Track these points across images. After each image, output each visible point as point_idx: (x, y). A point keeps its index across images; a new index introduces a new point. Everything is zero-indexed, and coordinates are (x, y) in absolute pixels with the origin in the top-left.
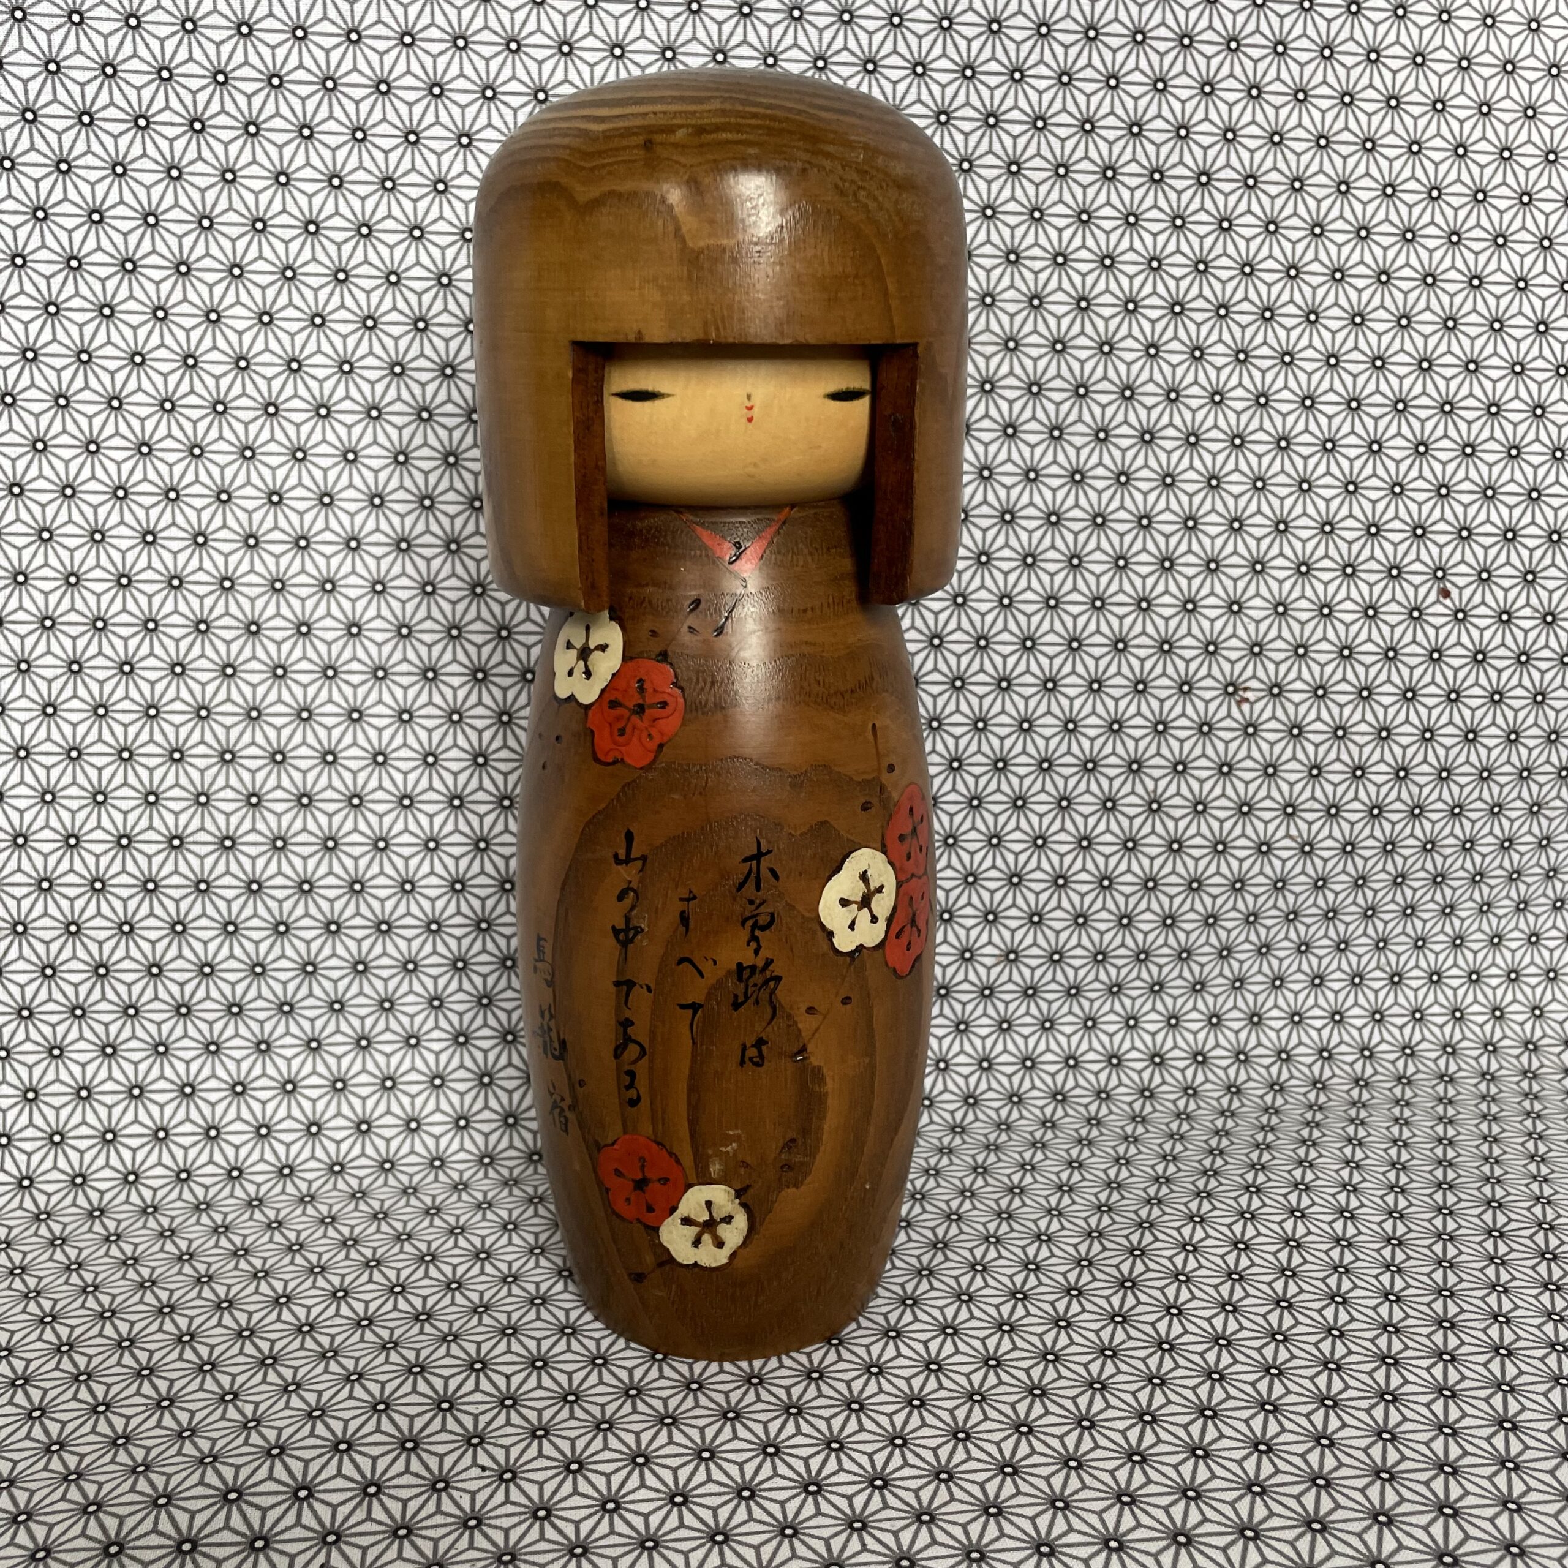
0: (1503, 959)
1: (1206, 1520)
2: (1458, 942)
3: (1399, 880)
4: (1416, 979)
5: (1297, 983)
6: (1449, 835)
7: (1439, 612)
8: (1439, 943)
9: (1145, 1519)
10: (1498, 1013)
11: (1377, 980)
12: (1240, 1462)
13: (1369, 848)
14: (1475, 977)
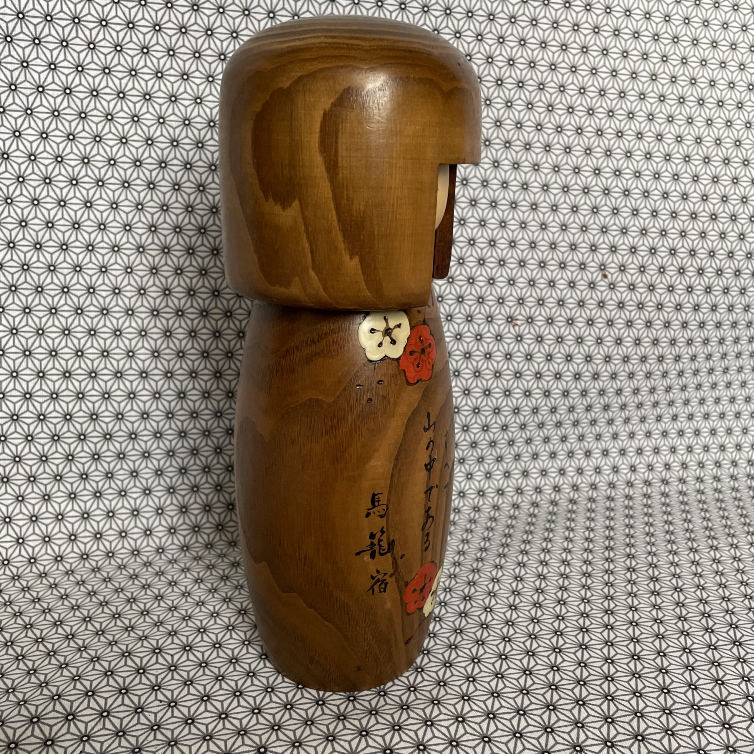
0: (635, 444)
1: (502, 706)
2: (615, 436)
3: (589, 408)
4: (597, 454)
5: (544, 456)
6: (611, 387)
7: (602, 285)
8: (607, 437)
9: (475, 707)
10: (633, 469)
11: (580, 454)
12: (517, 680)
13: (575, 393)
14: (623, 452)
